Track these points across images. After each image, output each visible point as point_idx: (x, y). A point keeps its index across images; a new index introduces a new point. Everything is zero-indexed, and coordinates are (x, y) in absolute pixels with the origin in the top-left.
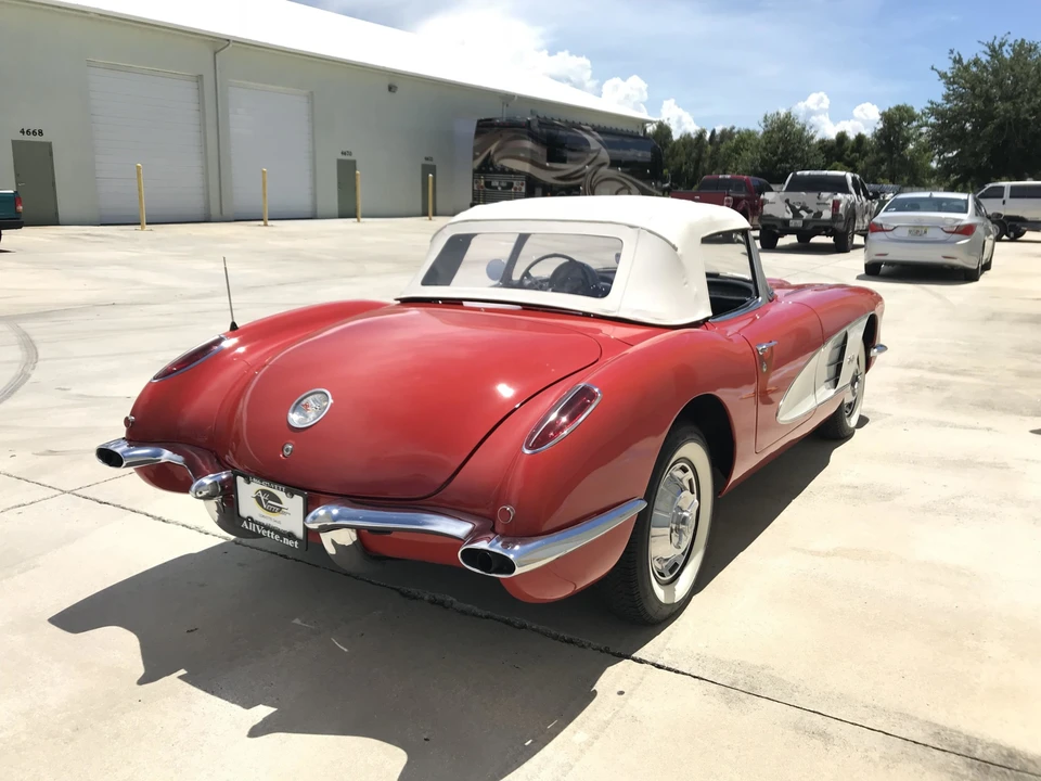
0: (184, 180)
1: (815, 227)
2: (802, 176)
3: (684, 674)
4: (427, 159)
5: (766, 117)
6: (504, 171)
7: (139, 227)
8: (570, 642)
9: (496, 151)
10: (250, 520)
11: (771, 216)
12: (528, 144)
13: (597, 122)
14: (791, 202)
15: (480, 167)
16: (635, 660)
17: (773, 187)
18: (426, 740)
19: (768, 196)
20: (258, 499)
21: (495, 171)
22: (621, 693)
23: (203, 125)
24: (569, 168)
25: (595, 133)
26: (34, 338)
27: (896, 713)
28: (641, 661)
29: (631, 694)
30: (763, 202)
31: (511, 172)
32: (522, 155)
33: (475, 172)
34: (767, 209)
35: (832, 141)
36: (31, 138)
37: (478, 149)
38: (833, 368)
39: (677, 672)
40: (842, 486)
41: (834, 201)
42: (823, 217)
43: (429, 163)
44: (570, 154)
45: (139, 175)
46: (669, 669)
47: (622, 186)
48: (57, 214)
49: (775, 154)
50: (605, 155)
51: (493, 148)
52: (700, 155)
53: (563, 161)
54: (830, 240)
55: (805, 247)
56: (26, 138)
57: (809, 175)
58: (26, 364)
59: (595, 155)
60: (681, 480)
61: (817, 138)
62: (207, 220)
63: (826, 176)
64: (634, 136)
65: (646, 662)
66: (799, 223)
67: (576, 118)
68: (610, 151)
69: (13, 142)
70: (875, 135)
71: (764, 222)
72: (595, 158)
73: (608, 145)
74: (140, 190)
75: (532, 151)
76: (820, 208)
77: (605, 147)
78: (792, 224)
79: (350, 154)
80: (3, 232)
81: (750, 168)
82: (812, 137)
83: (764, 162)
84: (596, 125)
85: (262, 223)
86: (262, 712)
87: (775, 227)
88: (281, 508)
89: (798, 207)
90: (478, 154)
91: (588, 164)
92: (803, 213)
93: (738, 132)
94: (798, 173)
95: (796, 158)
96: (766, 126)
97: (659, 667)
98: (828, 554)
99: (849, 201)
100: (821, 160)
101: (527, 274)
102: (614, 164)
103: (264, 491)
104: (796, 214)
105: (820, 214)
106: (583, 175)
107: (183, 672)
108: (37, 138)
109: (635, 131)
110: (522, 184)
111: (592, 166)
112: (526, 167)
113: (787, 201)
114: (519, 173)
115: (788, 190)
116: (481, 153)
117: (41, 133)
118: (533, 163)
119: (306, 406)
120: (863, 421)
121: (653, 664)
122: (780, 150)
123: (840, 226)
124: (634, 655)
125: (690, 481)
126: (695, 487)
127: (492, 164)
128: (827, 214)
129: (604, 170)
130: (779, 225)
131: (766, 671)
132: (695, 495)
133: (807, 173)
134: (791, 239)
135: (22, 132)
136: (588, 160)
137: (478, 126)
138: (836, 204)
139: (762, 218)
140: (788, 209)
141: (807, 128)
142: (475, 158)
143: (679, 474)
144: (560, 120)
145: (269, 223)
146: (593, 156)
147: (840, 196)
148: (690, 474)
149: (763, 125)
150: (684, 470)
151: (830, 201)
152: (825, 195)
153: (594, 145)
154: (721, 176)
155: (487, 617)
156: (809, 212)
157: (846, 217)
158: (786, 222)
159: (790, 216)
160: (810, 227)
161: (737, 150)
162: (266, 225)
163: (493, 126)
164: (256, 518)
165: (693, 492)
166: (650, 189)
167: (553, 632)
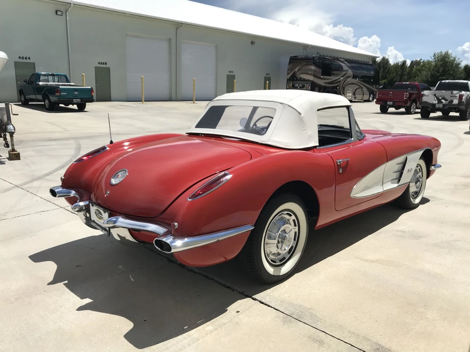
0: (162, 85)
1: (449, 108)
2: (445, 83)
3: (271, 307)
4: (267, 74)
5: (434, 55)
6: (301, 79)
7: (141, 103)
8: (229, 288)
9: (297, 71)
10: (94, 221)
11: (426, 102)
12: (313, 67)
13: (348, 57)
14: (437, 95)
15: (291, 77)
16: (253, 299)
17: (431, 88)
18: (145, 321)
19: (426, 92)
20: (96, 213)
21: (297, 80)
22: (238, 312)
23: (170, 59)
24: (333, 78)
25: (345, 62)
27: (362, 337)
28: (255, 299)
29: (242, 313)
30: (423, 95)
31: (304, 80)
32: (310, 72)
33: (288, 80)
34: (424, 99)
36: (102, 66)
37: (290, 70)
38: (398, 174)
39: (269, 306)
40: (398, 231)
41: (460, 95)
42: (453, 103)
43: (268, 76)
44: (335, 72)
45: (142, 80)
46: (266, 304)
47: (358, 87)
48: (110, 97)
49: (438, 72)
50: (350, 72)
51: (296, 69)
52: (402, 72)
53: (330, 75)
54: (458, 114)
55: (446, 117)
56: (100, 66)
57: (449, 82)
58: (73, 157)
59: (345, 72)
60: (289, 220)
61: (463, 65)
62: (170, 100)
63: (458, 83)
64: (367, 64)
65: (257, 300)
66: (441, 106)
67: (336, 55)
68: (353, 71)
69: (95, 67)
71: (423, 105)
72: (345, 74)
73: (351, 68)
74: (142, 87)
75: (315, 71)
76: (452, 98)
77: (350, 68)
78: (437, 106)
79: (233, 72)
80: (87, 103)
81: (424, 79)
82: (459, 64)
83: (432, 75)
84: (345, 58)
85: (192, 102)
86: (88, 301)
87: (428, 107)
88: (102, 217)
89: (440, 98)
90: (289, 72)
91: (342, 77)
92: (443, 101)
93: (423, 62)
94: (443, 81)
95: (450, 74)
96: (435, 59)
97: (262, 303)
98: (372, 261)
99: (468, 95)
100: (463, 75)
101: (255, 124)
102: (355, 77)
103: (97, 210)
104: (439, 101)
105: (452, 101)
106: (339, 82)
107: (66, 282)
108: (105, 66)
109: (368, 61)
110: (309, 86)
111: (343, 78)
112: (311, 78)
113: (435, 95)
114: (308, 80)
115: (436, 90)
116: (291, 72)
117: (106, 63)
118: (315, 76)
119: (118, 175)
120: (425, 201)
121: (260, 302)
122: (441, 70)
123: (463, 107)
124: (254, 297)
125: (294, 221)
126: (297, 223)
127: (296, 77)
128: (456, 102)
129: (350, 79)
130: (430, 107)
131: (310, 311)
132: (297, 227)
133: (447, 81)
134: (439, 114)
135: (99, 63)
136: (342, 75)
137: (290, 59)
138: (461, 97)
139: (422, 103)
140: (435, 98)
141: (457, 59)
142: (288, 74)
143: (287, 217)
144: (327, 56)
145: (195, 102)
146: (344, 73)
147: (463, 92)
148: (293, 217)
149: (433, 58)
150: (291, 215)
151: (458, 95)
152: (455, 92)
153: (345, 68)
154: (404, 83)
155: (199, 273)
156: (446, 100)
157: (466, 104)
158: (434, 105)
159: (436, 102)
160: (447, 107)
161: (419, 70)
162: (194, 103)
163: (297, 59)
164: (96, 221)
165: (295, 226)
166: (373, 89)
167: (223, 283)
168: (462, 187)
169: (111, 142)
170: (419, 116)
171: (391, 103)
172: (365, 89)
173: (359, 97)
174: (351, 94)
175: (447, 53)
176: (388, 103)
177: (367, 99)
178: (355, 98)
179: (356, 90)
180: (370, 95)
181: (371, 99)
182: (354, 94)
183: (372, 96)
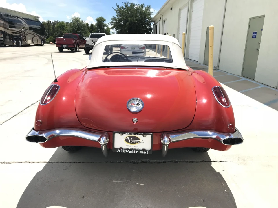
5: (72, 18)
10: (122, 149)
11: (88, 45)
12: (2, 22)
16: (213, 161)
19: (87, 39)
20: (126, 140)
24: (17, 30)
25: (23, 19)
28: (215, 161)
29: (226, 170)
32: (1, 25)
34: (87, 43)
47: (34, 36)
50: (27, 26)
53: (15, 27)
57: (96, 34)
63: (100, 34)
64: (35, 21)
68: (29, 25)
71: (86, 46)
72: (25, 27)
73: (28, 23)
75: (3, 24)
89: (95, 42)
91: (23, 29)
94: (93, 33)
102: (31, 29)
103: (130, 137)
106: (21, 32)
110: (2, 35)
112: (2, 29)
113: (92, 41)
118: (4, 28)
129: (28, 30)
136: (22, 28)
153: (24, 23)
159: (93, 45)
164: (126, 147)
166: (42, 37)
171: (66, 46)
172: (38, 38)
173: (36, 43)
174: (30, 41)
175: (78, 18)
176: (64, 46)
177: (40, 44)
178: (33, 43)
179: (33, 38)
180: (41, 41)
181: (42, 44)
182: (32, 41)
183: (43, 42)
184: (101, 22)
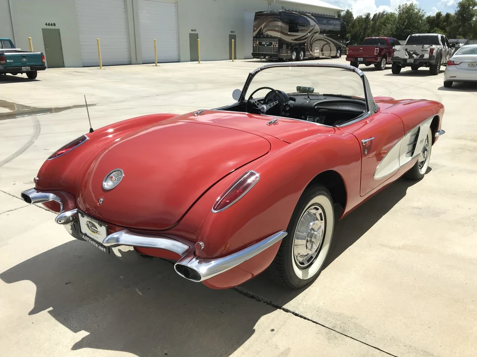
0: (119, 45)
1: (420, 63)
2: (415, 37)
3: (308, 320)
4: (231, 32)
5: (399, 7)
6: (268, 37)
7: (99, 68)
8: (252, 297)
9: (264, 28)
10: (86, 235)
11: (398, 57)
12: (280, 23)
13: (314, 11)
14: (408, 50)
15: (256, 35)
16: (284, 310)
17: (400, 42)
18: (166, 354)
19: (397, 47)
20: (88, 225)
21: (264, 37)
22: (273, 330)
23: (127, 19)
24: (300, 34)
25: (313, 17)
26: (41, 123)
27: (421, 351)
28: (287, 311)
29: (277, 332)
30: (394, 50)
31: (271, 37)
32: (277, 29)
33: (254, 37)
34: (396, 54)
35: (434, 17)
36: (51, 27)
37: (256, 26)
38: (411, 146)
39: (305, 318)
40: (413, 208)
41: (430, 49)
42: (424, 57)
43: (233, 34)
44: (301, 28)
45: (98, 43)
46: (301, 317)
47: (326, 43)
48: (63, 63)
49: (403, 25)
50: (317, 28)
51: (263, 26)
52: (366, 26)
53: (297, 31)
54: (428, 69)
55: (415, 73)
56: (48, 27)
57: (419, 36)
59: (312, 28)
60: (315, 214)
61: (426, 16)
62: (130, 64)
63: (428, 36)
64: (333, 18)
65: (290, 312)
66: (412, 61)
67: (302, 10)
69: (43, 29)
70: (456, 14)
71: (394, 61)
72: (313, 29)
73: (319, 23)
74: (99, 51)
75: (281, 27)
76: (423, 53)
77: (317, 24)
78: (408, 61)
79: (195, 30)
80: (38, 71)
81: (390, 32)
82: (423, 16)
83: (397, 29)
84: (311, 12)
85: (154, 64)
87: (399, 63)
88: (97, 231)
89: (412, 53)
90: (255, 29)
91: (309, 33)
92: (414, 55)
93: (386, 14)
94: (413, 35)
95: (414, 26)
96: (400, 11)
97: (296, 315)
98: (399, 248)
99: (438, 49)
100: (427, 27)
102: (322, 32)
103: (90, 222)
104: (411, 56)
105: (423, 56)
106: (307, 38)
108: (53, 27)
109: (333, 15)
110: (277, 43)
111: (311, 34)
112: (278, 35)
113: (406, 50)
114: (275, 38)
115: (407, 44)
116: (257, 29)
117: (54, 25)
118: (282, 33)
119: (112, 177)
120: (429, 170)
121: (293, 313)
122: (405, 24)
123: (433, 62)
124: (284, 307)
125: (320, 214)
126: (324, 217)
127: (262, 34)
128: (427, 56)
129: (317, 34)
130: (402, 62)
131: (353, 320)
133: (417, 35)
134: (409, 69)
135: (46, 24)
136: (309, 31)
137: (256, 15)
138: (432, 50)
139: (393, 58)
140: (407, 54)
141: (421, 11)
142: (254, 31)
143: (314, 211)
144: (293, 11)
145: (158, 64)
146: (311, 28)
147: (434, 46)
148: (320, 211)
149: (398, 10)
150: (317, 209)
151: (429, 49)
152: (426, 46)
153: (312, 23)
154: (374, 38)
156: (417, 55)
157: (437, 57)
158: (405, 60)
159: (408, 57)
160: (418, 62)
161: (384, 23)
162: (156, 66)
163: (263, 15)
164: (88, 234)
165: (322, 220)
166: (340, 44)
167: (245, 291)
168: (459, 150)
169: (91, 130)
170: (390, 71)
171: (362, 59)
172: (332, 45)
173: (327, 53)
174: (318, 51)
175: (411, 5)
176: (359, 59)
177: (334, 55)
178: (323, 54)
179: (323, 46)
180: (337, 51)
181: (338, 55)
182: (322, 50)
183: (339, 52)
184: (468, 7)
